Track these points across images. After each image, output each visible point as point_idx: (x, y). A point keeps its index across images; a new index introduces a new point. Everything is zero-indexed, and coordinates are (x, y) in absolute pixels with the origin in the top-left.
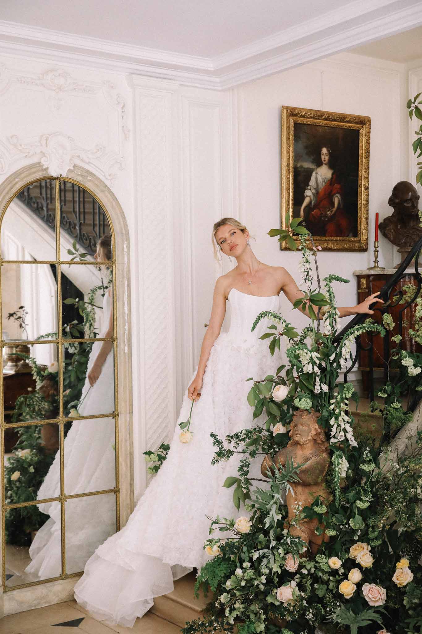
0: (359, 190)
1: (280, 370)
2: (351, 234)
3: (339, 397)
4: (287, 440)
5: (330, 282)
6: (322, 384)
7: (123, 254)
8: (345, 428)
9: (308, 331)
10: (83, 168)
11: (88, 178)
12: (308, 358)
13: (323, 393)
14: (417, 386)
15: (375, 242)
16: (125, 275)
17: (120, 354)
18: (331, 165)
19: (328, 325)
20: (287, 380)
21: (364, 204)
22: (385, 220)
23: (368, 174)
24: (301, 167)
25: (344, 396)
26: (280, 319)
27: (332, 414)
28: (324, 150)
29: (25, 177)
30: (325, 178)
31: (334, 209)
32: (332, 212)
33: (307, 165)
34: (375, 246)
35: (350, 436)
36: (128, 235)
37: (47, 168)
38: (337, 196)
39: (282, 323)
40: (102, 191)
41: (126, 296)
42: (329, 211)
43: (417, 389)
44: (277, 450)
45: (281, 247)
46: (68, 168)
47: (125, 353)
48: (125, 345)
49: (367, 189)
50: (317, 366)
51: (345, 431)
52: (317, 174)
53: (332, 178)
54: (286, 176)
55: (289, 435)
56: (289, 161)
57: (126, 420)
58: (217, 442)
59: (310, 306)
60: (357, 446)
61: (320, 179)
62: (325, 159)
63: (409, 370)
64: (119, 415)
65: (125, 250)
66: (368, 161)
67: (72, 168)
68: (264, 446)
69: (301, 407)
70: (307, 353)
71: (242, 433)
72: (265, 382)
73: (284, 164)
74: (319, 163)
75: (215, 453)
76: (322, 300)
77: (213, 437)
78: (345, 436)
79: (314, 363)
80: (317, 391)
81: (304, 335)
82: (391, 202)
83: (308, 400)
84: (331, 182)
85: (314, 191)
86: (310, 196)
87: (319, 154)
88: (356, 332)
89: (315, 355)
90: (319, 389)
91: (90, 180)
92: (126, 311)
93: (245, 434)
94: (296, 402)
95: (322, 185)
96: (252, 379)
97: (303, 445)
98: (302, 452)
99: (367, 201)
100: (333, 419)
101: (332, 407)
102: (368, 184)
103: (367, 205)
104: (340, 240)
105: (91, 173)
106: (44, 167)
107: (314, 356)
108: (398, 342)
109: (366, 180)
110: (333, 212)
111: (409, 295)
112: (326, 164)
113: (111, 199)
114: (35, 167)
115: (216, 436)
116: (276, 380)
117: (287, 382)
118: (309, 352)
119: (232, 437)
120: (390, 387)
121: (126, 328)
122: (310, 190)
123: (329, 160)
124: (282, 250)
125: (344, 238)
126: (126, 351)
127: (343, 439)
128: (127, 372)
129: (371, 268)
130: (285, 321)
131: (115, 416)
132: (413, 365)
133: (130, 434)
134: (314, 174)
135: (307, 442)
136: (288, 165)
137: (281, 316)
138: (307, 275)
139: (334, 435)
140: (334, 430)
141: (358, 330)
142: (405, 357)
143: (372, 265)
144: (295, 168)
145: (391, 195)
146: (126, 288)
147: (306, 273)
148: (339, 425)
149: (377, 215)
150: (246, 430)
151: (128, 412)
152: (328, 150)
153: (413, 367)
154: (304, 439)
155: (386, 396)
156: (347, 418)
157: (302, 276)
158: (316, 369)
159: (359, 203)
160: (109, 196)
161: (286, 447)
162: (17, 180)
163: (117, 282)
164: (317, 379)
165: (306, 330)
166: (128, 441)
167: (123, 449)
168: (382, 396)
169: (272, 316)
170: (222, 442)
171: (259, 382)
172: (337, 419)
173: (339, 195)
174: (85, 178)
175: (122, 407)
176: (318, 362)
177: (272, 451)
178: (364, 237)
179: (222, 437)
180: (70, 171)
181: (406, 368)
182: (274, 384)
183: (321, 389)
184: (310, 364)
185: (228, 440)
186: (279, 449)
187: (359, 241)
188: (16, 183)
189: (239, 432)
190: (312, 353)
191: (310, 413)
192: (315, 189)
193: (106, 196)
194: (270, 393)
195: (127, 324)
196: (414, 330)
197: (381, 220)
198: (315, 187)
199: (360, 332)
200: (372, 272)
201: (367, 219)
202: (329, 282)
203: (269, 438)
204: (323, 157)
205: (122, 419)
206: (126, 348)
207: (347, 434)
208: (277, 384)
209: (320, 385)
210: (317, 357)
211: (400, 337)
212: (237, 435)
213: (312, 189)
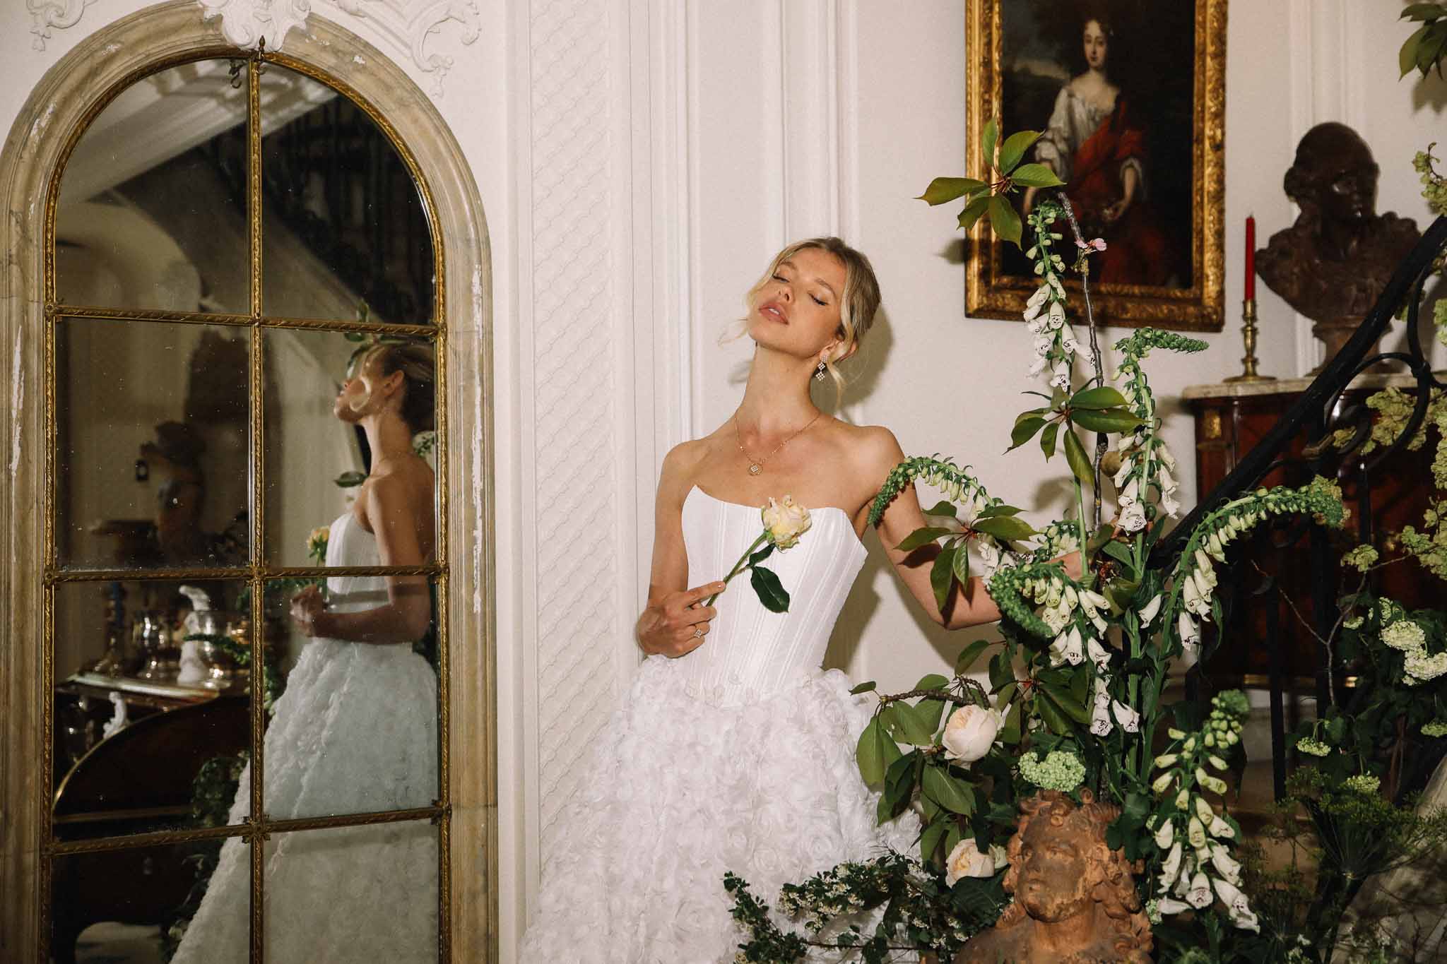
0: (1196, 151)
1: (967, 660)
2: (1173, 281)
3: (1191, 743)
4: (997, 900)
5: (1140, 354)
6: (1115, 703)
7: (470, 303)
8: (1210, 859)
9: (1061, 532)
10: (341, 29)
11: (357, 59)
12: (1065, 609)
13: (1122, 734)
14: (1428, 721)
15: (1245, 303)
16: (476, 369)
17: (456, 617)
18: (1112, 74)
19: (1134, 497)
20: (992, 693)
21: (1209, 192)
22: (1274, 240)
23: (1223, 105)
24: (1026, 72)
25: (1209, 740)
26: (967, 486)
27: (1161, 805)
28: (1093, 29)
29: (140, 42)
30: (1096, 110)
31: (1124, 204)
32: (1116, 210)
33: (1043, 69)
34: (1245, 317)
35: (1230, 893)
36: (484, 244)
37: (219, 19)
38: (1131, 166)
39: (975, 497)
40: (402, 104)
41: (478, 436)
42: (1108, 208)
43: (1425, 730)
44: (961, 937)
45: (966, 308)
46: (288, 23)
47: (471, 615)
48: (474, 589)
49: (1219, 147)
50: (1098, 639)
51: (1210, 869)
52: (1071, 95)
53: (1115, 112)
54: (982, 96)
55: (1005, 883)
56: (989, 51)
57: (474, 830)
58: (749, 910)
59: (1070, 434)
60: (1258, 929)
61: (1080, 113)
62: (1094, 53)
63: (1409, 664)
64: (454, 814)
65: (477, 289)
66: (1222, 69)
67: (303, 26)
68: (916, 922)
69: (1048, 783)
70: (1062, 593)
71: (834, 875)
72: (917, 699)
73: (977, 59)
74: (1078, 67)
75: (741, 946)
76: (1112, 411)
77: (735, 891)
78: (1213, 889)
79: (1088, 630)
80: (1099, 726)
81: (1047, 546)
82: (1295, 184)
83: (1071, 759)
84: (1112, 124)
85: (1062, 146)
86: (1051, 161)
87: (1079, 37)
88: (1233, 519)
89: (1090, 600)
90: (1107, 719)
91: (364, 67)
92: (478, 484)
93: (846, 880)
94: (1028, 766)
95: (1085, 130)
96: (870, 686)
97: (1056, 920)
98: (1051, 949)
99: (1220, 181)
100: (1167, 827)
101: (1162, 783)
102: (1223, 134)
103: (1219, 196)
104: (1142, 296)
105: (367, 45)
106: (208, 15)
107: (1086, 604)
108: (1363, 568)
109: (1217, 122)
110: (1120, 212)
111: (1386, 422)
112: (1097, 69)
113: (432, 132)
114: (177, 13)
115: (745, 885)
116: (954, 693)
117: (993, 698)
118: (1069, 590)
119: (802, 891)
120: (1339, 721)
121: (478, 533)
122: (1052, 141)
123: (1109, 57)
124: (968, 315)
125: (1152, 290)
126: (478, 608)
127: (1206, 904)
128: (480, 675)
129: (1236, 379)
130: (982, 491)
131: (440, 816)
132: (1423, 646)
133: (486, 874)
134: (1063, 95)
135: (1072, 910)
136: (987, 63)
137: (969, 473)
138: (1056, 342)
139: (1173, 887)
140: (1171, 866)
141: (1241, 511)
142: (1395, 618)
143: (1239, 370)
144: (1007, 74)
145: (1290, 163)
146: (478, 411)
147: (1052, 336)
148: (1189, 850)
149: (1250, 223)
150: (849, 866)
151: (481, 803)
152: (1102, 29)
153: (1423, 653)
154: (1058, 901)
155: (1326, 750)
156: (1220, 827)
157: (1038, 344)
158: (1095, 648)
159: (1195, 189)
160: (423, 118)
161: (994, 925)
162: (113, 48)
163: (449, 390)
164: (1101, 686)
165: (1054, 530)
166: (481, 900)
167: (464, 925)
168: (1314, 750)
169: (940, 475)
170: (766, 908)
171: (896, 699)
172: (1181, 825)
173: (1136, 164)
174: (347, 59)
175: (463, 787)
176: (1101, 625)
177: (942, 941)
178: (1211, 288)
179: (766, 891)
180: (293, 32)
181: (1397, 656)
182: (949, 704)
183: (1113, 719)
184: (1075, 633)
185: (790, 900)
186: (967, 934)
187: (1198, 301)
188: (111, 59)
189: (826, 874)
190: (1082, 594)
191: (1080, 805)
192: (1066, 140)
193: (415, 121)
194: (934, 737)
195: (479, 523)
196: (1418, 531)
197: (1262, 243)
198: (1066, 135)
199: (1250, 518)
200: (1240, 391)
201: (1220, 234)
202: (1134, 356)
203: (932, 893)
204: (1089, 48)
205: (459, 826)
206: (477, 597)
207: (1218, 884)
208: (958, 704)
209: (1110, 708)
210: (1099, 610)
211: (1373, 554)
212: (818, 882)
213: (1057, 138)
